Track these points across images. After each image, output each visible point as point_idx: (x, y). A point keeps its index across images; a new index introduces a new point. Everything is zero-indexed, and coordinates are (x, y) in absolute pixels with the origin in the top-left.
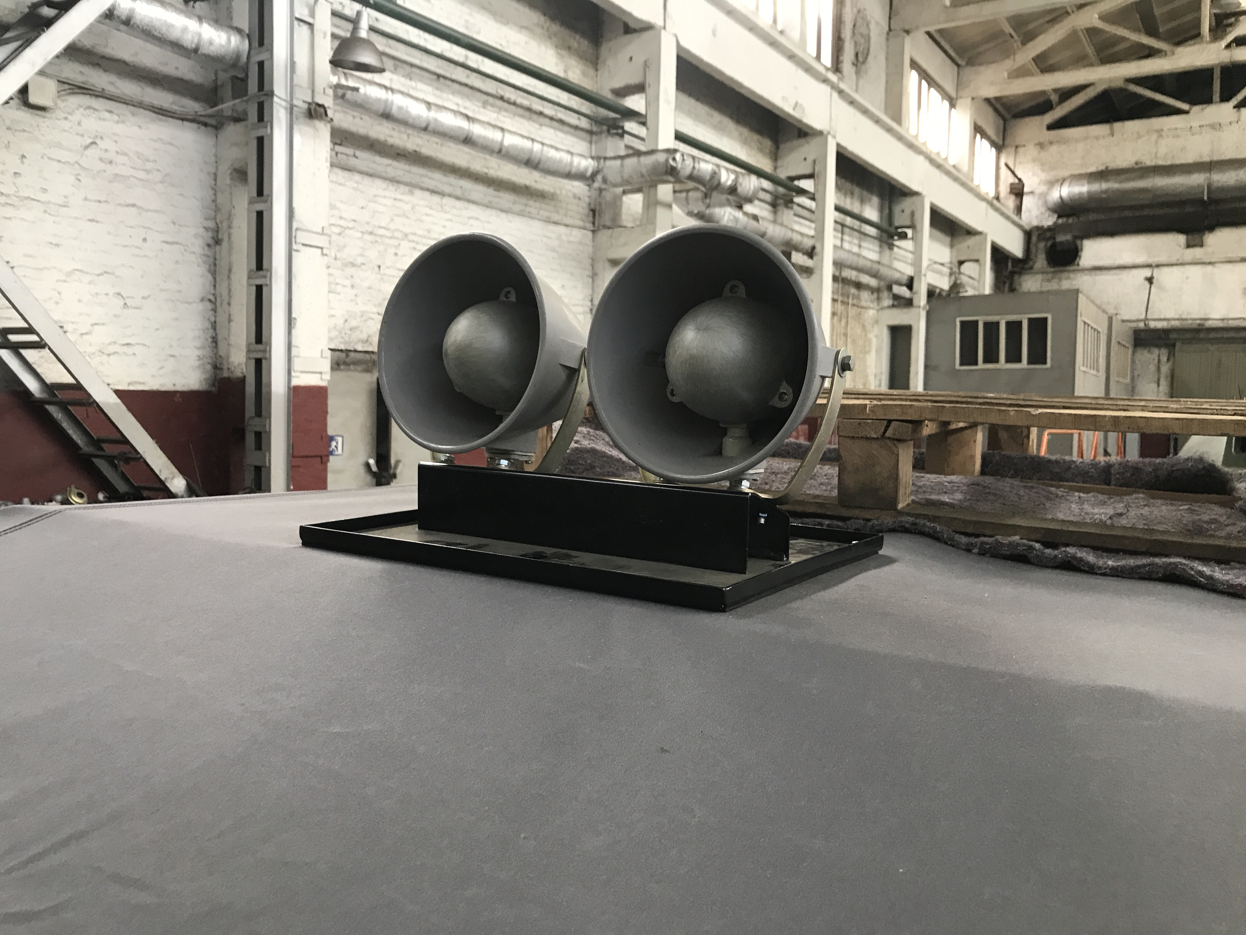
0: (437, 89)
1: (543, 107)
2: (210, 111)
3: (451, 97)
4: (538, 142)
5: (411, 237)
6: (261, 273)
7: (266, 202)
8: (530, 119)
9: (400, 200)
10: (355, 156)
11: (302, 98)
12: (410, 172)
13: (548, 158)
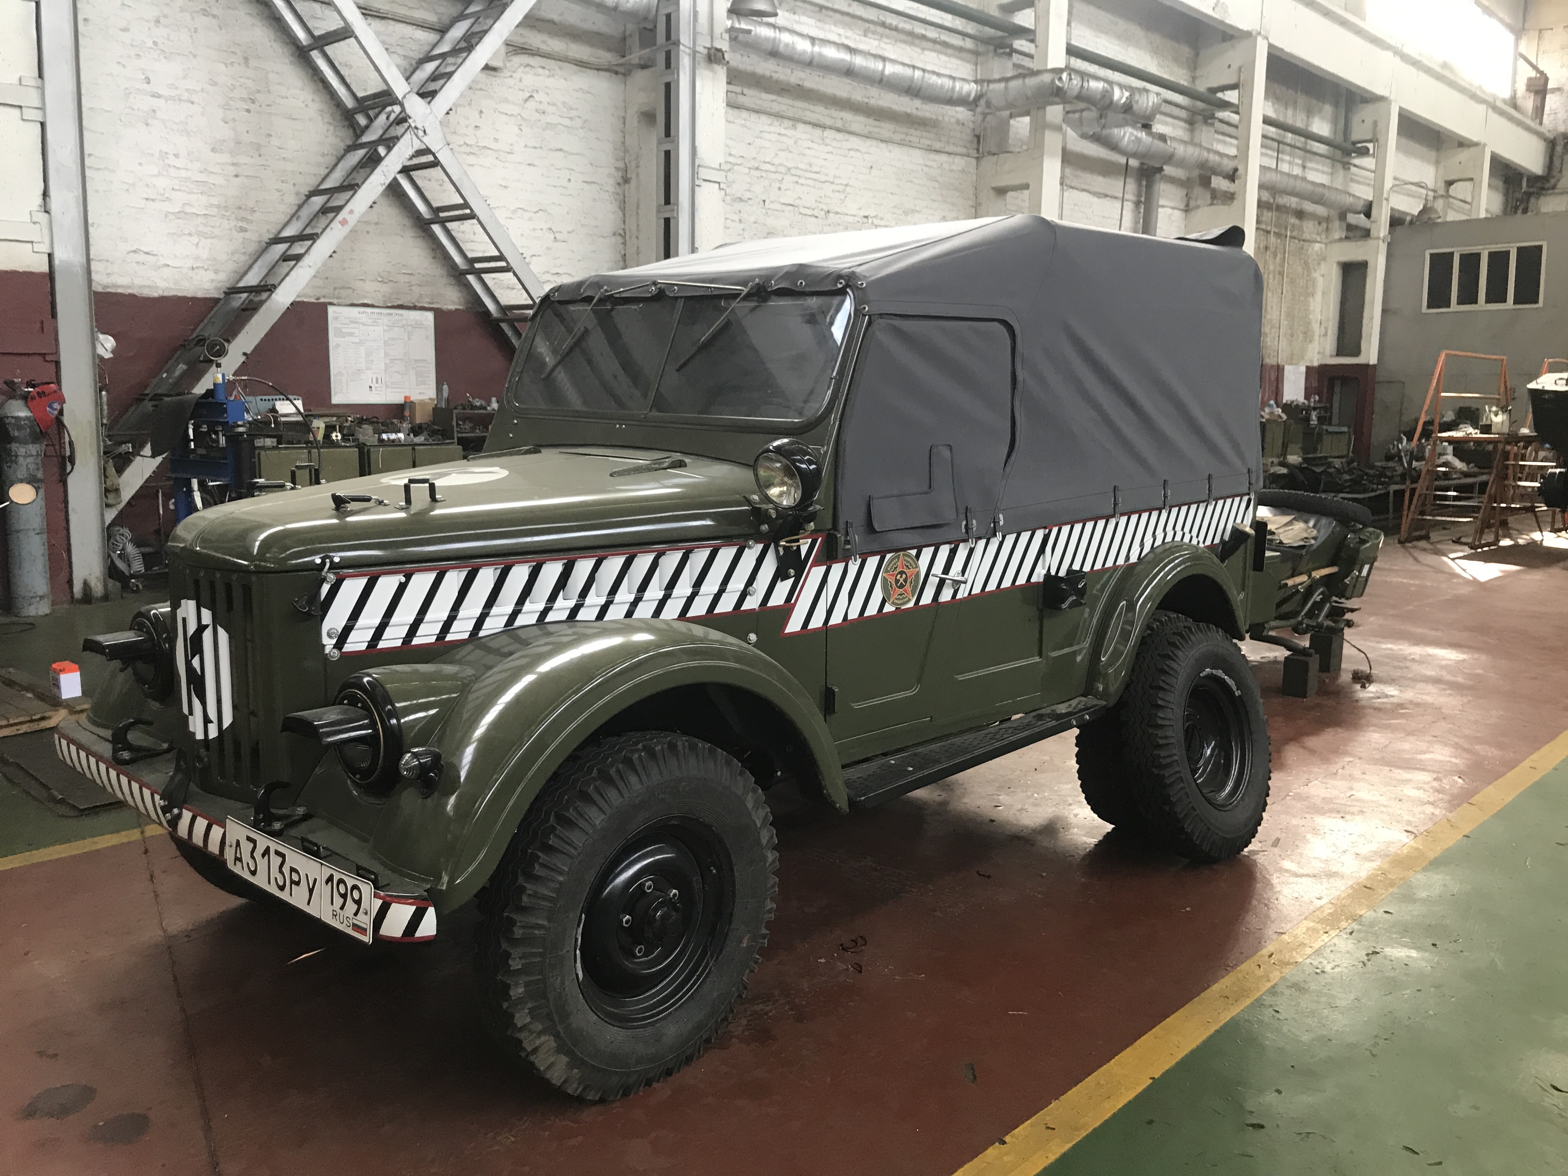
0: (820, 21)
1: (926, 30)
2: (622, 61)
3: (833, 27)
4: (919, 68)
5: (793, 171)
6: (668, 207)
7: (673, 142)
8: (912, 44)
9: (785, 135)
10: (743, 94)
11: (703, 43)
12: (793, 106)
13: (929, 84)
